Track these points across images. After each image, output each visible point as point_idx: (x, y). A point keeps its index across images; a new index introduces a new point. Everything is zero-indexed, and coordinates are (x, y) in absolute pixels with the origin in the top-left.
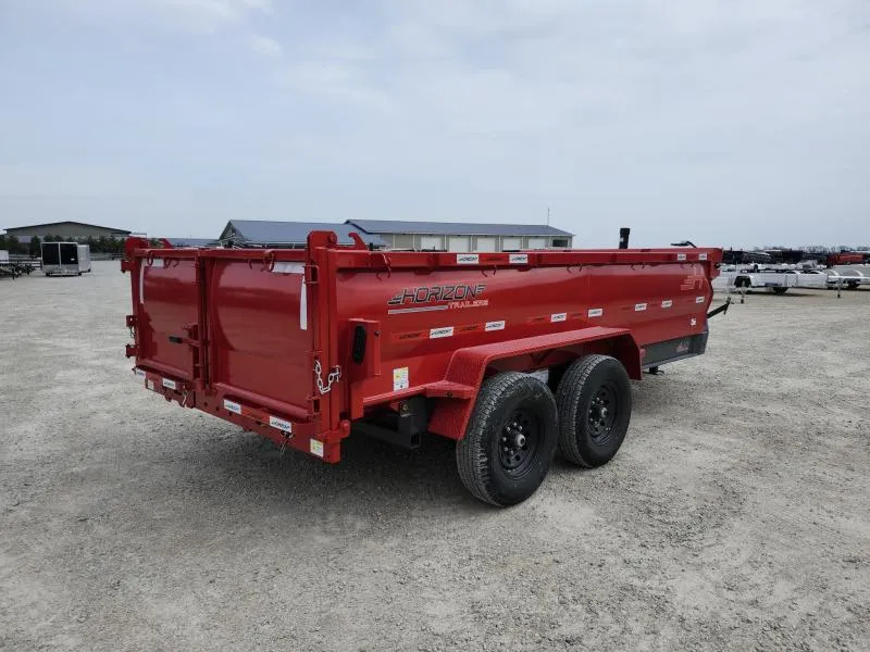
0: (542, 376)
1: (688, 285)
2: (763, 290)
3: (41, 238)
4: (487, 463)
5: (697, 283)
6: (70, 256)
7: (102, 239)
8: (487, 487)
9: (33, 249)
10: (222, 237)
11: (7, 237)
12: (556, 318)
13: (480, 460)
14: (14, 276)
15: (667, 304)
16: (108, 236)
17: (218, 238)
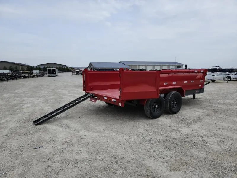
0: (162, 95)
1: (198, 78)
2: (235, 80)
3: (46, 67)
5: (201, 77)
6: (54, 72)
7: (60, 68)
8: (150, 114)
9: (44, 70)
10: (89, 67)
11: (38, 67)
12: (165, 84)
13: (149, 109)
14: (42, 77)
15: (192, 81)
16: (61, 67)
17: (87, 67)
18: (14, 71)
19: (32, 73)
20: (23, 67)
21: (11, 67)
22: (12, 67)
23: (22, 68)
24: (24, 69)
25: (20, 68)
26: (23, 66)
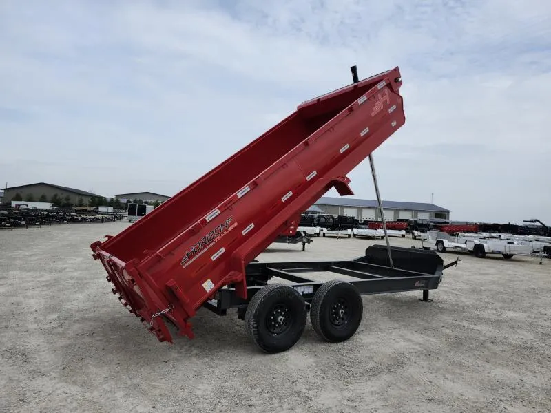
3: (132, 200)
4: (257, 327)
11: (115, 200)
14: (111, 221)
18: (61, 204)
19: (97, 213)
20: (83, 198)
21: (56, 196)
22: (58, 198)
23: (81, 200)
24: (84, 202)
25: (75, 200)
26: (83, 195)
